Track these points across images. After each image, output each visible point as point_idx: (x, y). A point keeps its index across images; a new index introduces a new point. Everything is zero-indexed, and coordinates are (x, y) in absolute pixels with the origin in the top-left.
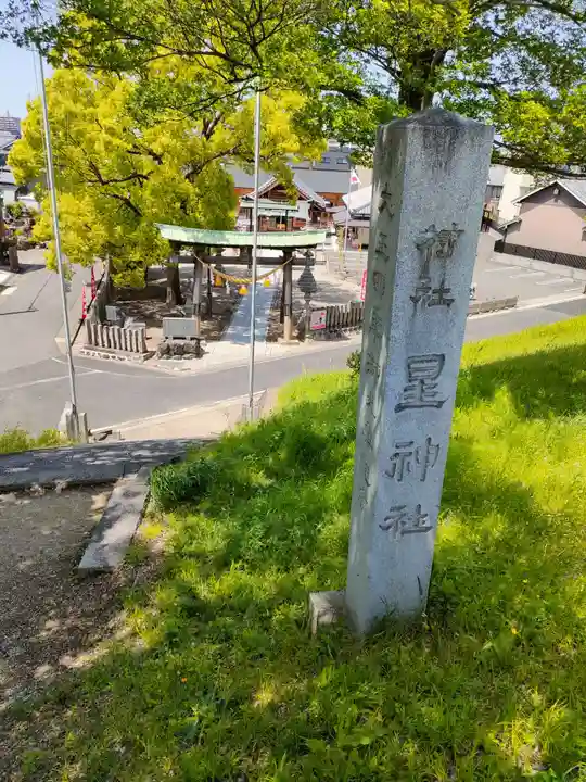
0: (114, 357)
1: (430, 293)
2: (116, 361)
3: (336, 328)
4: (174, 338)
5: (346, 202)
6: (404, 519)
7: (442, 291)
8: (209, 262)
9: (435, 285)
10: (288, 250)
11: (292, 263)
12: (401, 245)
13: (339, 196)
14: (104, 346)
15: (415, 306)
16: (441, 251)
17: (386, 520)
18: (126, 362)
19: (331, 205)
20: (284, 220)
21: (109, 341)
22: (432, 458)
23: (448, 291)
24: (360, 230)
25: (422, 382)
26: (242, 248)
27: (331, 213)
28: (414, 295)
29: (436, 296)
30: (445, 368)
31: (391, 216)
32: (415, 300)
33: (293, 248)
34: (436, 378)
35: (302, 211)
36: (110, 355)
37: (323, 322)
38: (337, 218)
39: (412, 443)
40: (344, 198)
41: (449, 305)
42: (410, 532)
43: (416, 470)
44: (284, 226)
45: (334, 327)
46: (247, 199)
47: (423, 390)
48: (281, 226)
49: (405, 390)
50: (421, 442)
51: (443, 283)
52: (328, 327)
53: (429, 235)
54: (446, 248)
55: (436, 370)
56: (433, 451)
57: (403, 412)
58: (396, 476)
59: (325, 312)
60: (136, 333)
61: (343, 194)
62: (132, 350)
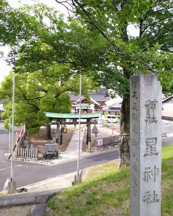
0: (26, 160)
1: (150, 118)
2: (27, 161)
3: (106, 146)
4: (49, 152)
5: (106, 104)
6: (150, 197)
7: (154, 118)
8: (62, 124)
9: (152, 116)
10: (89, 119)
11: (91, 123)
12: (141, 105)
13: (104, 102)
14: (22, 156)
15: (147, 123)
16: (152, 107)
17: (144, 197)
18: (30, 161)
19: (101, 105)
20: (86, 110)
21: (24, 154)
22: (156, 173)
23: (155, 118)
24: (111, 112)
25: (151, 147)
26: (73, 119)
27: (102, 107)
28: (146, 119)
29: (152, 120)
30: (157, 142)
31: (137, 98)
32: (146, 121)
33: (91, 118)
34: (155, 145)
35: (92, 107)
36: (25, 159)
37: (102, 143)
38: (104, 109)
39: (150, 168)
40: (105, 103)
41: (156, 122)
42: (152, 202)
43: (152, 177)
44: (86, 112)
45: (106, 145)
46: (74, 104)
47: (151, 150)
48: (85, 112)
49: (146, 149)
50: (153, 167)
51: (154, 116)
52: (104, 145)
53: (148, 103)
54: (153, 106)
55: (155, 142)
56: (157, 170)
57: (146, 157)
58: (146, 181)
59: (102, 140)
60: (35, 150)
61: (105, 102)
62: (33, 157)
